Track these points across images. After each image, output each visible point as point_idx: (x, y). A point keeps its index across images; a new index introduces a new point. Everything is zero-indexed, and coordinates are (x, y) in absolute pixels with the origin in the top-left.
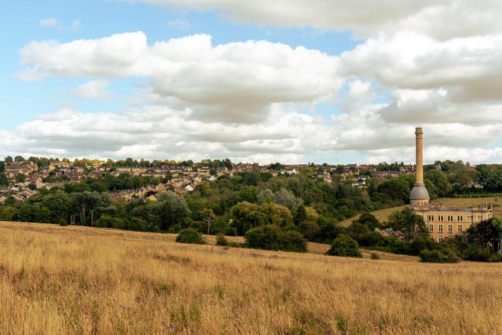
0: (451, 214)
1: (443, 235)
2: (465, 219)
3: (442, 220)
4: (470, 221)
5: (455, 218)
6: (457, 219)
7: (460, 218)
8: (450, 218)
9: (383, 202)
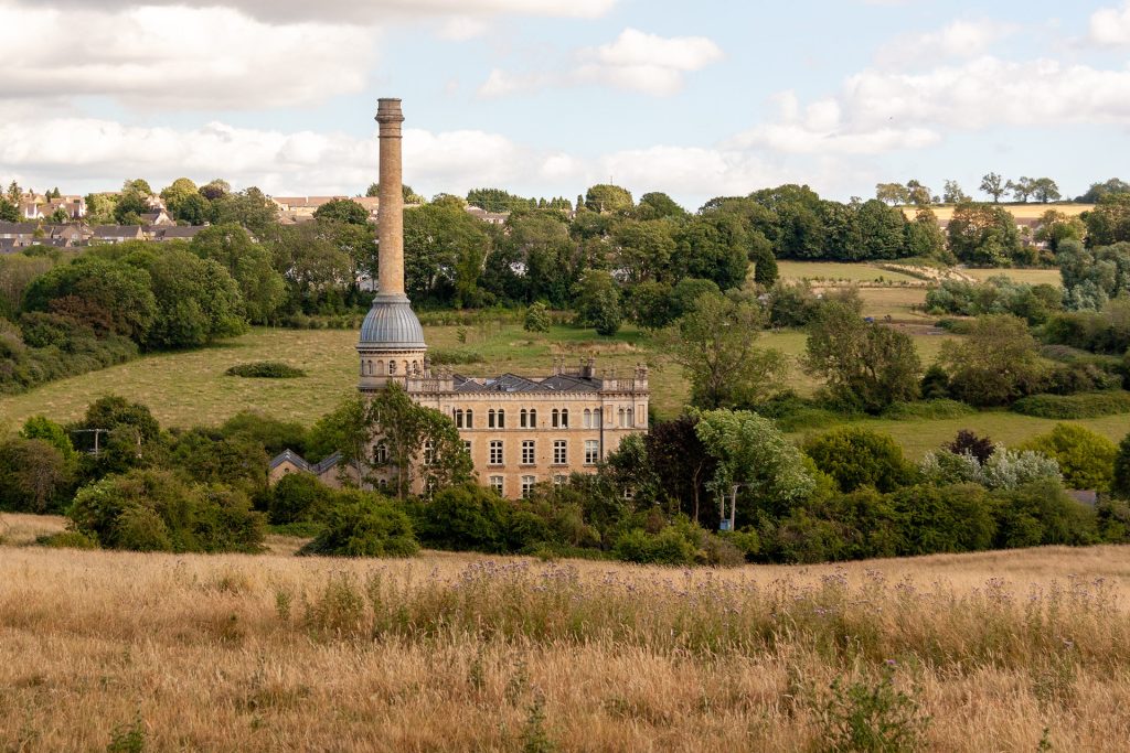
0: (529, 401)
1: (504, 475)
2: (578, 419)
3: (501, 424)
4: (592, 427)
5: (545, 417)
6: (550, 421)
7: (559, 418)
8: (530, 418)
9: (68, 348)
